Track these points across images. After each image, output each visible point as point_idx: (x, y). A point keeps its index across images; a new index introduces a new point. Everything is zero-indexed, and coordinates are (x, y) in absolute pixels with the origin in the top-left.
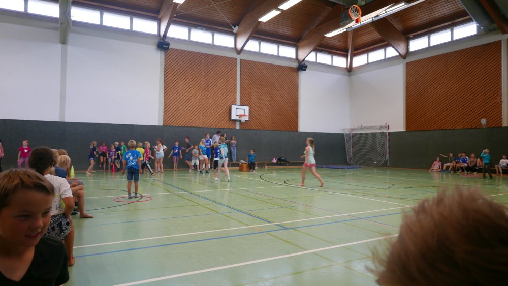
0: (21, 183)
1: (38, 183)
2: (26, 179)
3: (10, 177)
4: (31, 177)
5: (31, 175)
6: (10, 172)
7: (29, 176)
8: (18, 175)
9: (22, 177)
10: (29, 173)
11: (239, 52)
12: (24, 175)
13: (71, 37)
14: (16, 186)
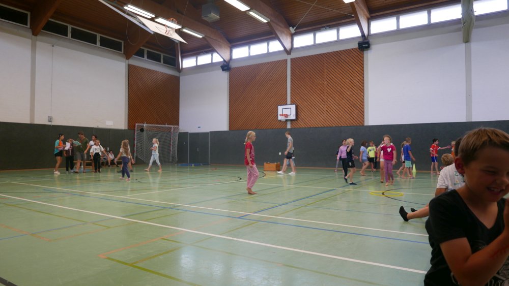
0: (489, 140)
1: (505, 142)
2: (493, 137)
3: (479, 134)
4: (499, 136)
5: (498, 134)
6: (479, 130)
7: (497, 135)
8: (487, 133)
9: (489, 135)
10: (497, 133)
12: (492, 133)
14: (484, 142)
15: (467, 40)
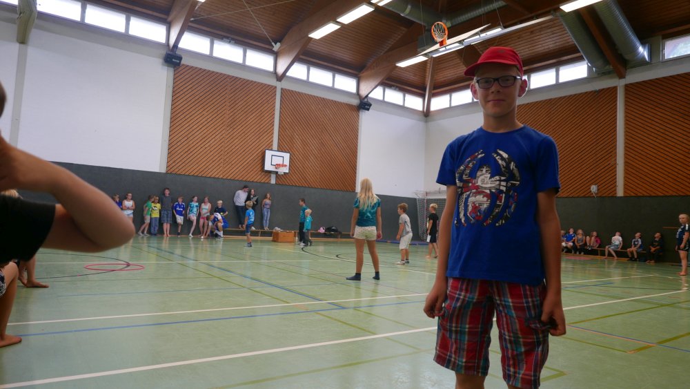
11: (281, 78)
13: (35, 35)
15: (23, 40)
